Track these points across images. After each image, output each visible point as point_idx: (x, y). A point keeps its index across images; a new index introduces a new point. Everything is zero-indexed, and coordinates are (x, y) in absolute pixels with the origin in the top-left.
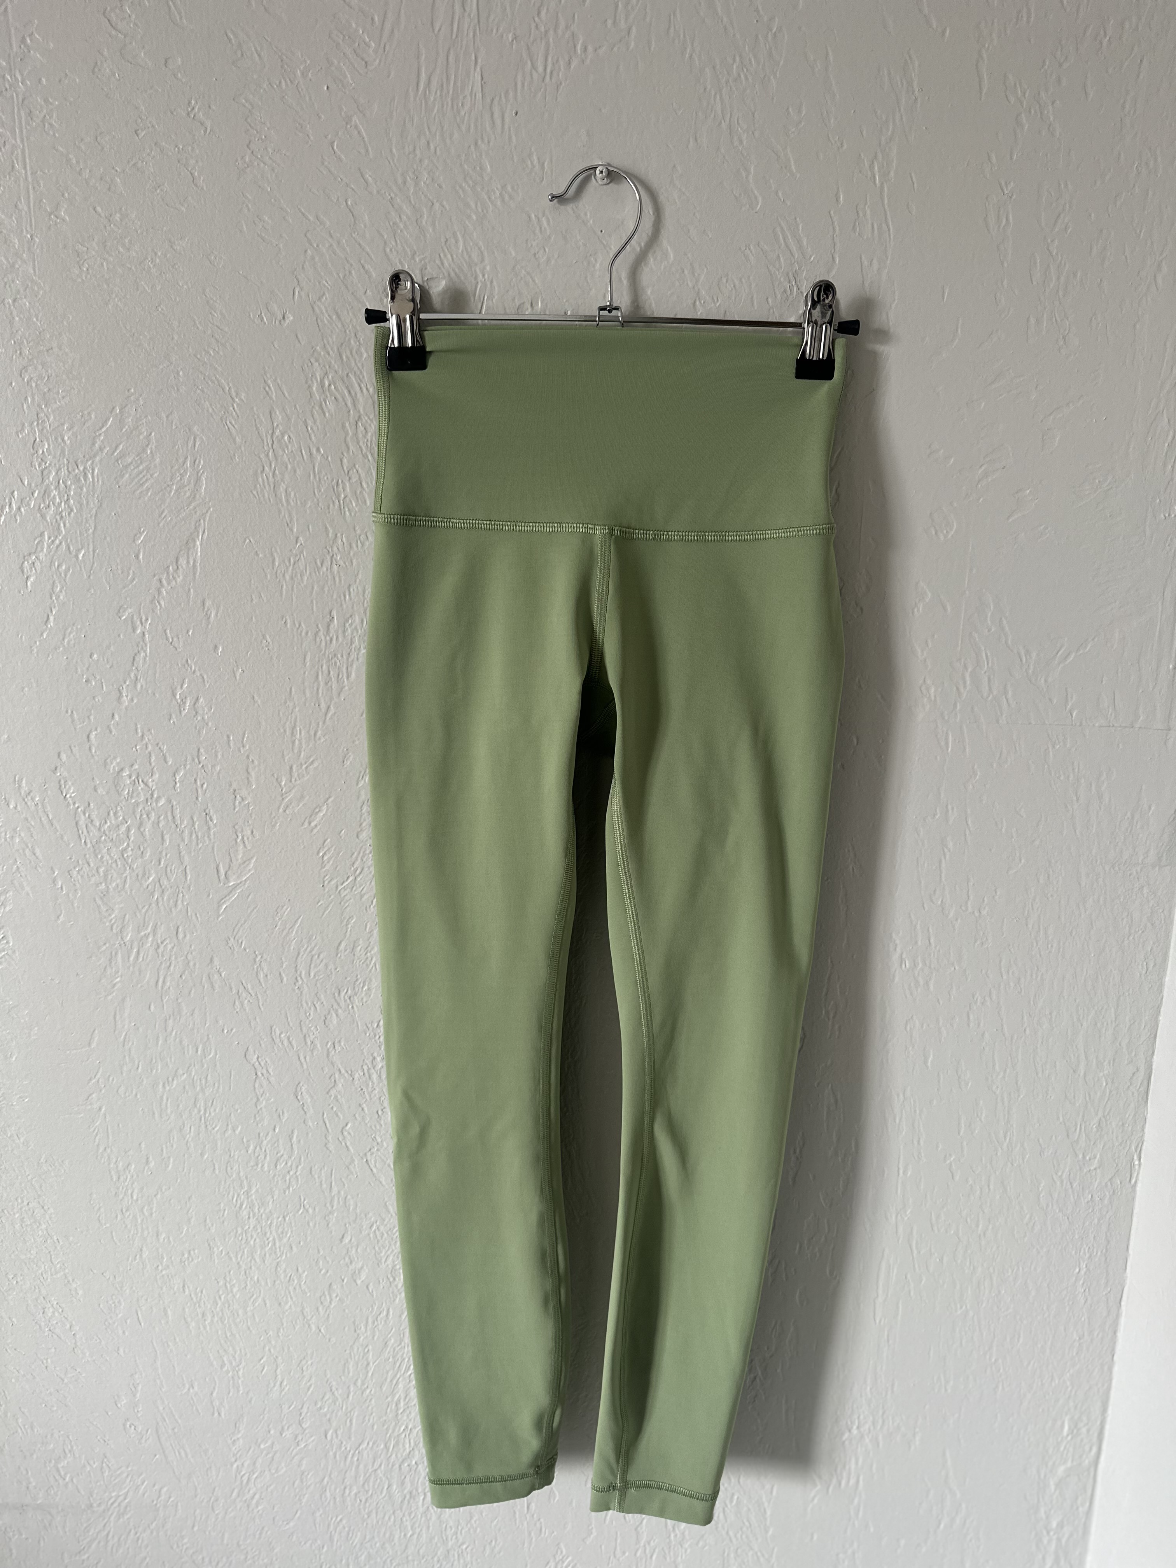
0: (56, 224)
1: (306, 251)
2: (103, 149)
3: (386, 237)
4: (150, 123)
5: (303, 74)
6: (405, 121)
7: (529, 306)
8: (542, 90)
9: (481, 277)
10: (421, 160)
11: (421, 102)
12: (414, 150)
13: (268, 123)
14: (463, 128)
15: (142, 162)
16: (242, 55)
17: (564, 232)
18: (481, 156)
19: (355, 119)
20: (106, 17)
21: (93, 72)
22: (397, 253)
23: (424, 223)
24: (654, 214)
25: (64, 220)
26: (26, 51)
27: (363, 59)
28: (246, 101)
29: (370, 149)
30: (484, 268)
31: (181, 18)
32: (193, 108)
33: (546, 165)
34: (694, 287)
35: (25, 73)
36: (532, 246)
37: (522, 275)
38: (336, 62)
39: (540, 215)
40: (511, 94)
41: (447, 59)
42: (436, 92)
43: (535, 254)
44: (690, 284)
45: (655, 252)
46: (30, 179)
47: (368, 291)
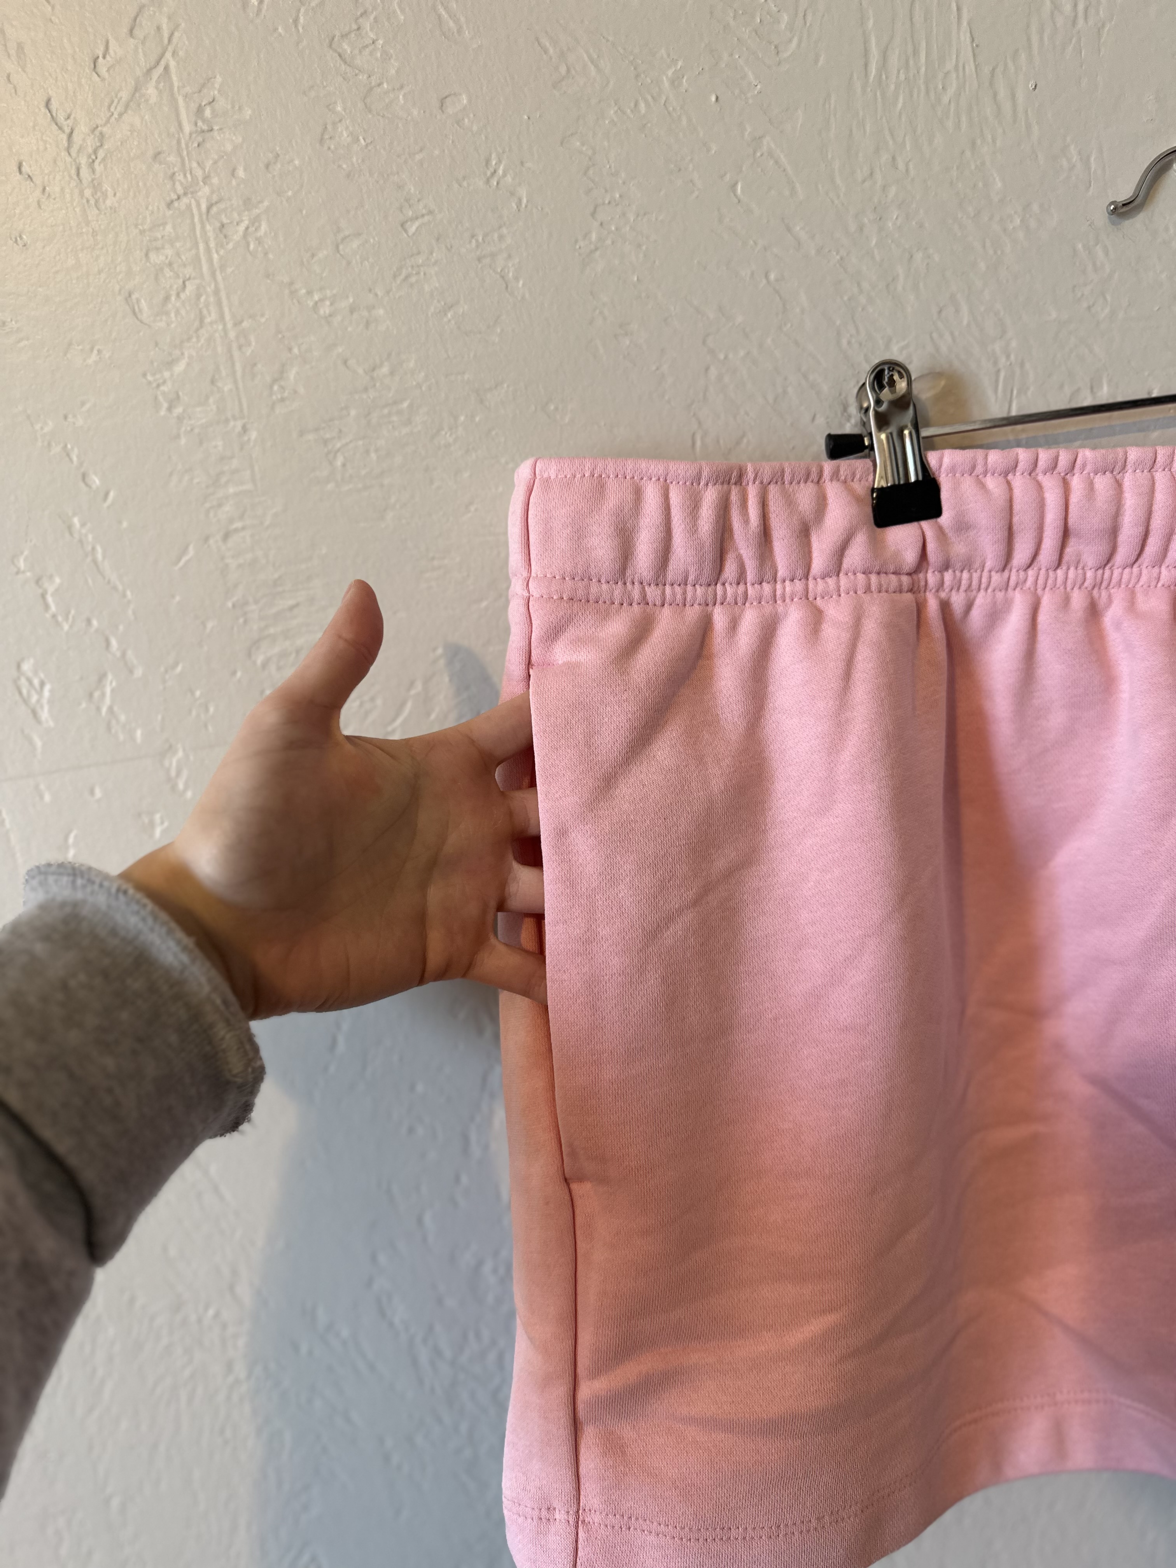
0: (283, 400)
1: (707, 369)
2: (349, 263)
3: (838, 322)
4: (425, 207)
5: (672, 82)
6: (851, 131)
8: (1074, 41)
10: (884, 188)
11: (876, 95)
12: (871, 174)
13: (623, 175)
14: (950, 124)
15: (418, 273)
16: (568, 71)
18: (983, 163)
19: (766, 140)
20: (335, 51)
21: (321, 141)
22: (860, 344)
23: (900, 288)
25: (295, 392)
26: (205, 128)
27: (770, 43)
28: (583, 144)
29: (798, 185)
31: (460, 31)
32: (495, 171)
33: (1092, 159)
35: (208, 164)
38: (725, 56)
40: (1023, 57)
41: (911, 19)
42: (899, 71)
43: (1089, 308)
46: (232, 334)
47: (818, 416)
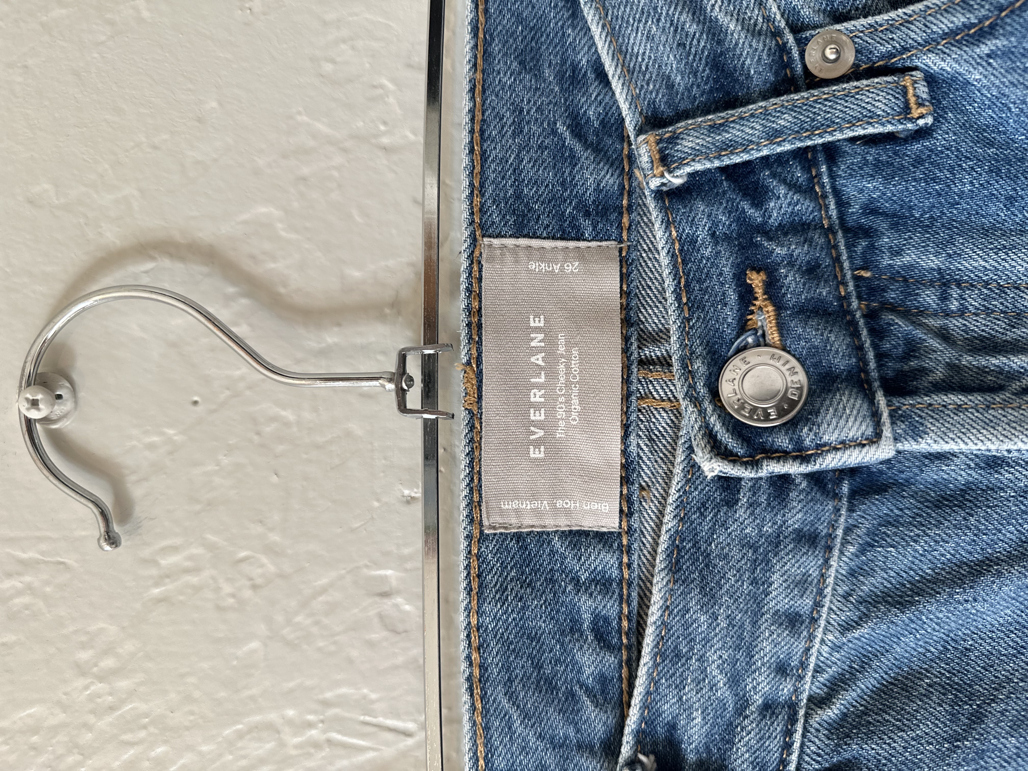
7: (388, 603)
9: (314, 732)
17: (198, 507)
24: (153, 258)
30: (290, 722)
34: (345, 150)
36: (233, 596)
37: (309, 621)
39: (154, 572)
44: (338, 159)
45: (252, 257)
